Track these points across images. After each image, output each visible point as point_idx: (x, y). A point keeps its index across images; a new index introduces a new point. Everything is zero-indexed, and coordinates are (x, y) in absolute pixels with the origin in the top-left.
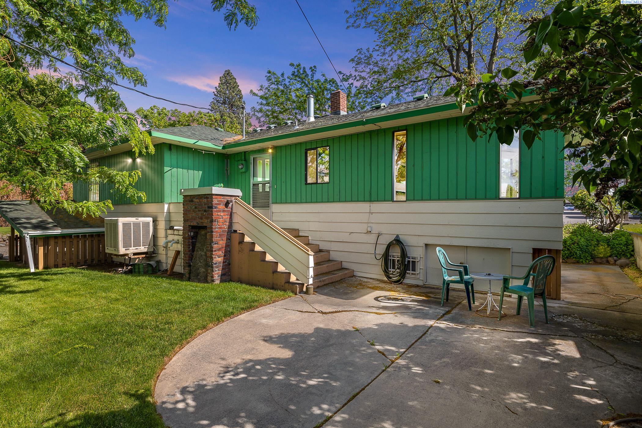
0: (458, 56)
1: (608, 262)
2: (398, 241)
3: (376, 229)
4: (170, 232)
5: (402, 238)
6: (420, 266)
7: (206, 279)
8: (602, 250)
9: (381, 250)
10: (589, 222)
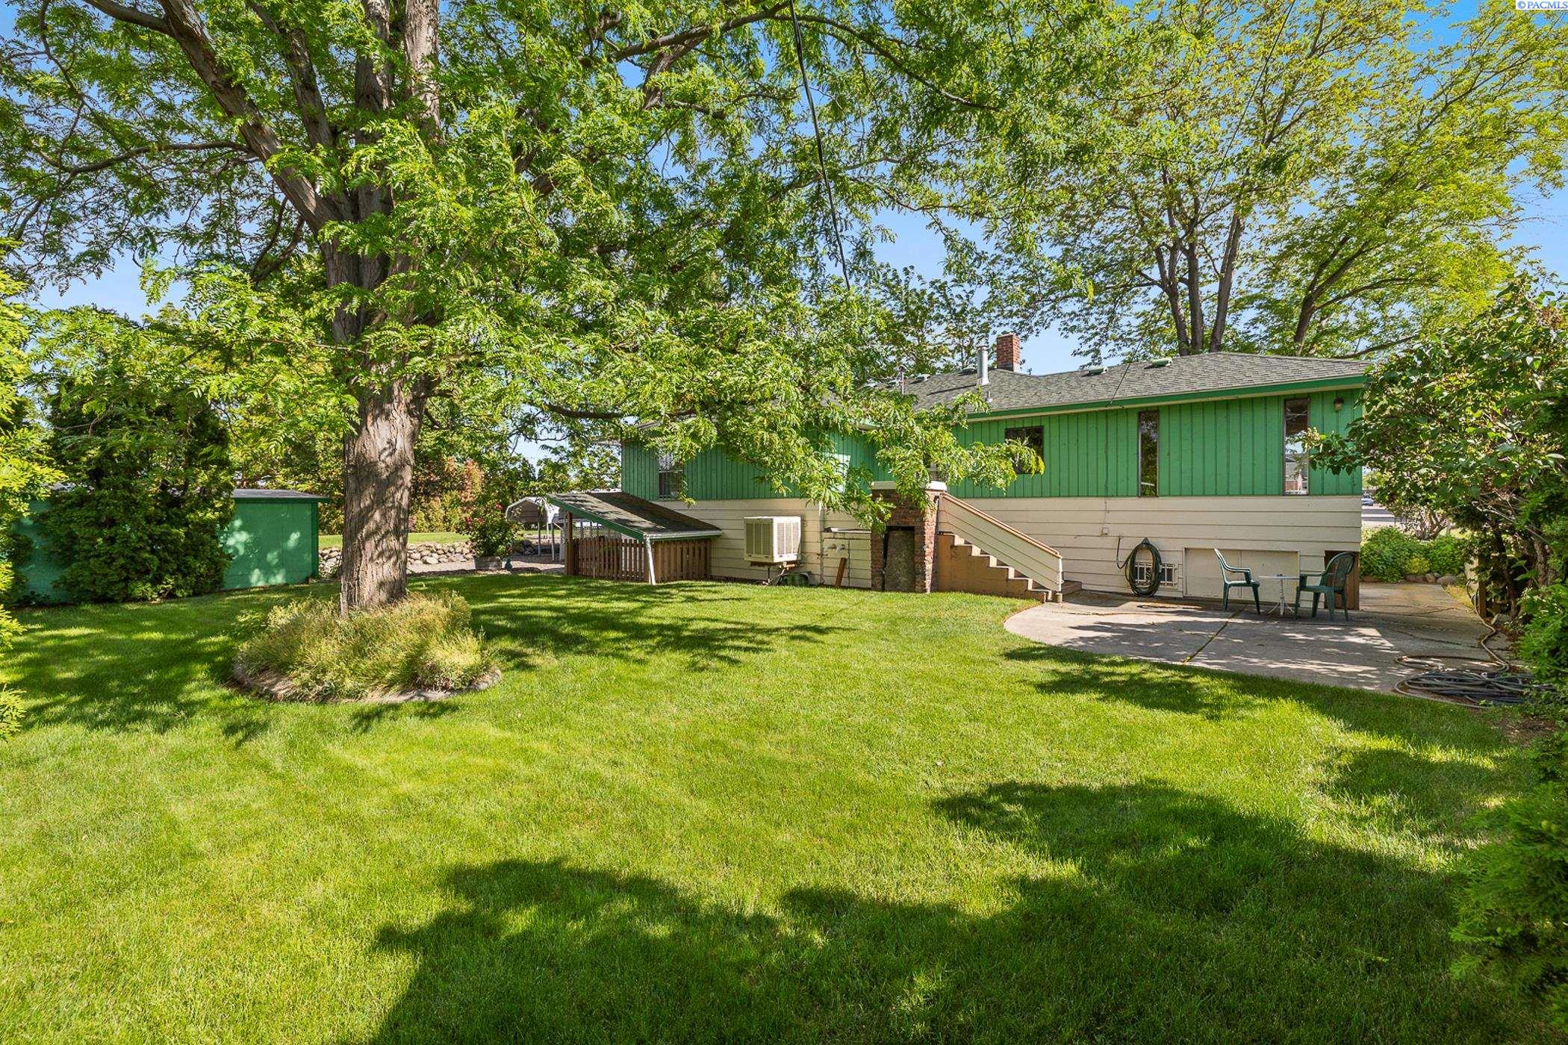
0: (1173, 260)
1: (1425, 581)
2: (1146, 545)
3: (1114, 531)
4: (826, 535)
5: (1151, 541)
6: (1176, 575)
7: (913, 585)
8: (1417, 563)
9: (1124, 556)
10: (1400, 527)
